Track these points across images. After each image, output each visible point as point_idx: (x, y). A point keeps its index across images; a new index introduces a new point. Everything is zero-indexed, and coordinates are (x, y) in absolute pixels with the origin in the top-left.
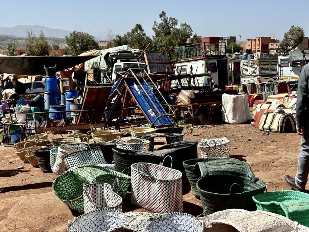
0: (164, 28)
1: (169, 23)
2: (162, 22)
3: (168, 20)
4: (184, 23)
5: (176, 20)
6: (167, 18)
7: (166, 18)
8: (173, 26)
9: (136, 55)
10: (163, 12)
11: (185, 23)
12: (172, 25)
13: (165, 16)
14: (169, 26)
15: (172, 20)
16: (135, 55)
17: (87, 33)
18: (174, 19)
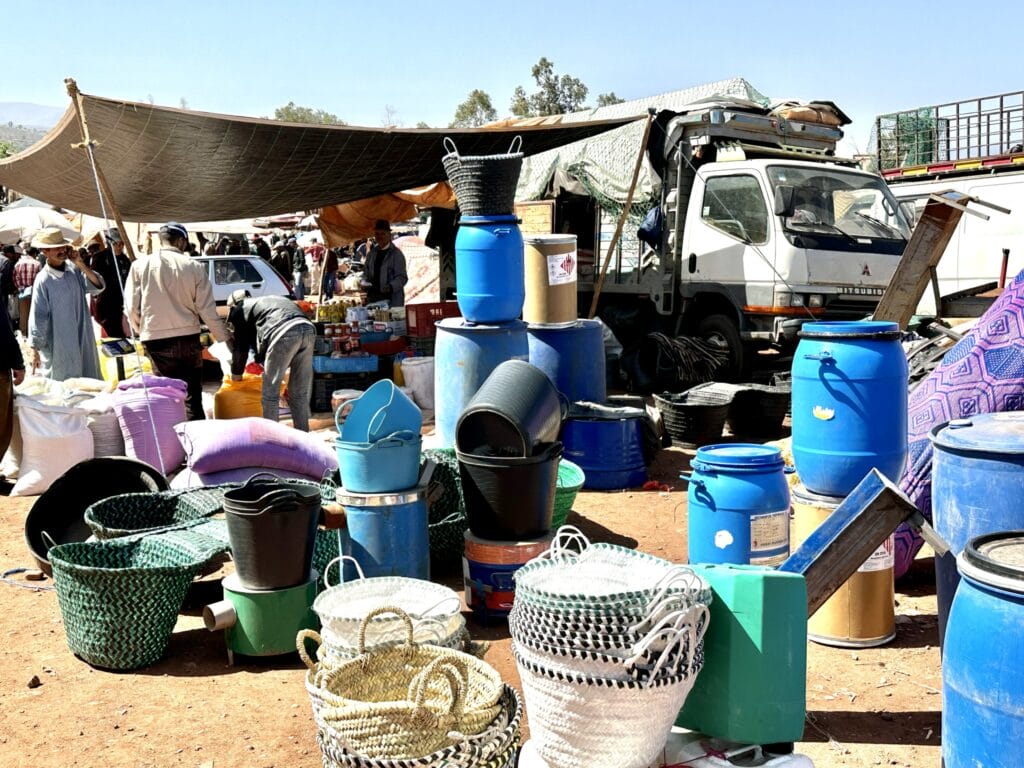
0: (545, 107)
1: (562, 92)
2: (540, 89)
3: (559, 85)
4: (609, 95)
5: (582, 86)
6: (556, 78)
7: (552, 77)
8: (573, 104)
9: (803, 128)
10: (544, 60)
11: (612, 94)
12: (568, 99)
13: (550, 72)
14: (562, 103)
15: (571, 86)
16: (797, 127)
17: (326, 112)
18: (576, 82)
